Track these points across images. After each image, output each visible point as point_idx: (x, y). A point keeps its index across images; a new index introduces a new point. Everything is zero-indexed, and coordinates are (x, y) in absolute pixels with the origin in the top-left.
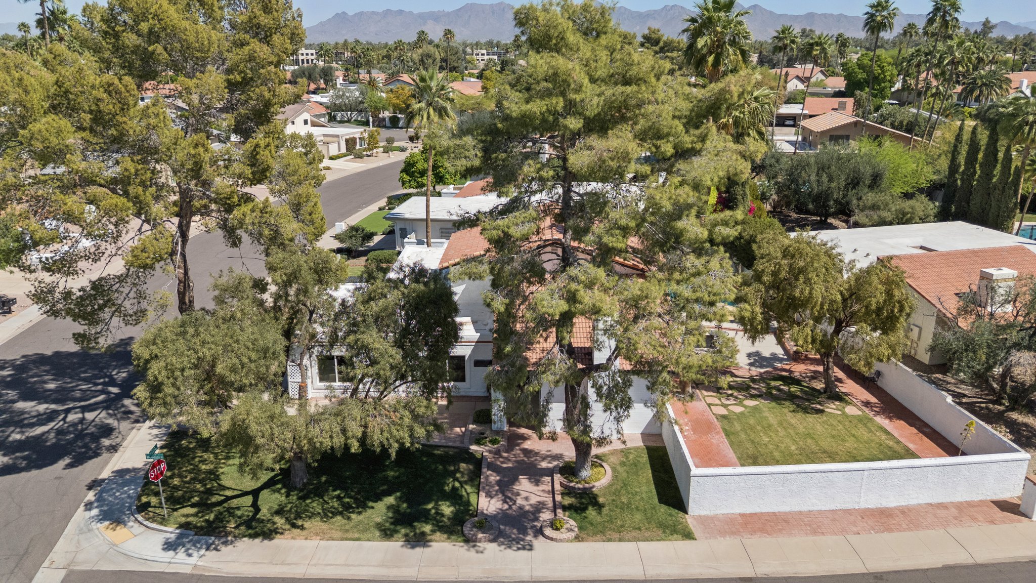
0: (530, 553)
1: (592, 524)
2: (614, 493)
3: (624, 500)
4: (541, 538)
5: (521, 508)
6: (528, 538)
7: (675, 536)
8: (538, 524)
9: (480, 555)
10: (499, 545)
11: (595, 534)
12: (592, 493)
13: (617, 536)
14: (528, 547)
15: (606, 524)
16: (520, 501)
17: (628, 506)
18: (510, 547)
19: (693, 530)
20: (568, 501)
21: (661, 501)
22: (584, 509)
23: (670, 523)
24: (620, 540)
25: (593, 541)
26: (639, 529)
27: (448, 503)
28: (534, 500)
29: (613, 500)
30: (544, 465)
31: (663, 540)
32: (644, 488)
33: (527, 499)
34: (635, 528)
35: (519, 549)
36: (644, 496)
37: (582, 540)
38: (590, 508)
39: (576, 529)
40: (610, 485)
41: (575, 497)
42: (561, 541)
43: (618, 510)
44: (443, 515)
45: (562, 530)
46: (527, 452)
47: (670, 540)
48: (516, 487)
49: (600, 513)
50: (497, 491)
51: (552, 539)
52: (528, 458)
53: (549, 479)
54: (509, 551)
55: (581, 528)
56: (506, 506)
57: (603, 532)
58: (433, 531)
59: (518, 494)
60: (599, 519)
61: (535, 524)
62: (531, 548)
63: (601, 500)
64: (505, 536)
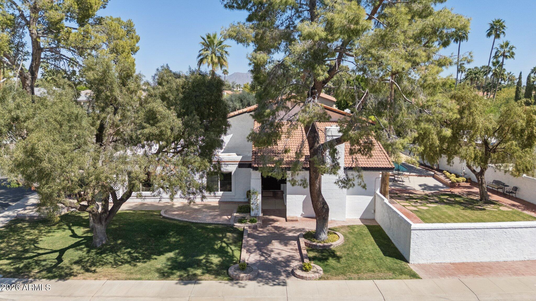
0: (285, 287)
1: (334, 268)
2: (348, 250)
3: (357, 253)
4: (293, 278)
5: (275, 259)
6: (282, 278)
7: (404, 276)
8: (290, 269)
9: (242, 289)
10: (258, 283)
11: (337, 275)
12: (330, 249)
13: (356, 276)
14: (282, 284)
15: (345, 269)
16: (273, 255)
17: (361, 257)
18: (267, 284)
19: (417, 272)
20: (312, 254)
21: (385, 254)
22: (326, 259)
23: (397, 268)
24: (359, 279)
25: (336, 279)
26: (373, 271)
27: (216, 256)
28: (285, 254)
29: (348, 254)
30: (290, 234)
31: (395, 278)
32: (370, 247)
33: (279, 254)
34: (369, 271)
35: (275, 285)
36: (371, 251)
37: (328, 279)
38: (330, 258)
39: (322, 272)
40: (344, 245)
41: (318, 251)
42: (310, 279)
43: (353, 260)
44: (212, 263)
45: (310, 272)
46: (276, 228)
47: (400, 279)
48: (270, 247)
49: (339, 262)
50: (255, 249)
51: (302, 278)
52: (278, 231)
53: (296, 242)
54: (266, 286)
55: (325, 271)
56: (263, 258)
57: (343, 274)
58: (203, 273)
59: (272, 251)
60: (339, 265)
61: (288, 269)
62: (285, 284)
63: (338, 254)
64: (262, 277)
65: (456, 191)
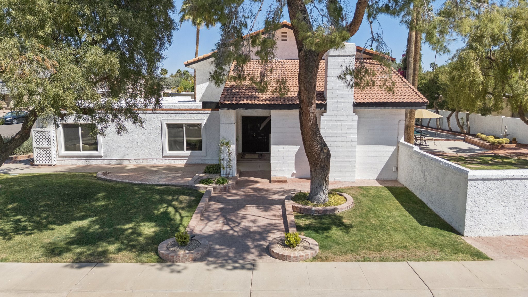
0: (250, 272)
1: (337, 243)
2: (361, 216)
3: (375, 221)
4: (267, 258)
5: (247, 229)
6: (250, 257)
7: (461, 255)
8: (265, 244)
9: (175, 275)
10: (208, 264)
11: (342, 253)
12: (335, 215)
13: (376, 255)
14: (249, 266)
15: (358, 244)
16: (245, 223)
17: (382, 227)
18: (223, 266)
19: (481, 250)
20: (303, 222)
21: (421, 222)
22: (328, 229)
23: (446, 242)
24: (382, 260)
25: (342, 260)
26: (405, 247)
28: (263, 222)
29: (361, 222)
30: (275, 197)
31: (446, 259)
33: (254, 221)
34: (398, 247)
35: (235, 268)
36: (398, 218)
37: (327, 259)
38: (334, 228)
39: (317, 248)
40: (353, 210)
41: (314, 217)
42: (296, 259)
43: (370, 231)
44: (140, 235)
45: (297, 248)
47: (455, 260)
48: (241, 212)
49: (347, 233)
50: (218, 216)
51: (282, 257)
53: (280, 207)
54: (221, 270)
55: (322, 247)
56: (226, 228)
57: (355, 251)
58: (119, 250)
59: (244, 218)
60: (346, 238)
61: (262, 243)
62: (253, 267)
63: (345, 221)
64: (218, 256)
65: (501, 152)
